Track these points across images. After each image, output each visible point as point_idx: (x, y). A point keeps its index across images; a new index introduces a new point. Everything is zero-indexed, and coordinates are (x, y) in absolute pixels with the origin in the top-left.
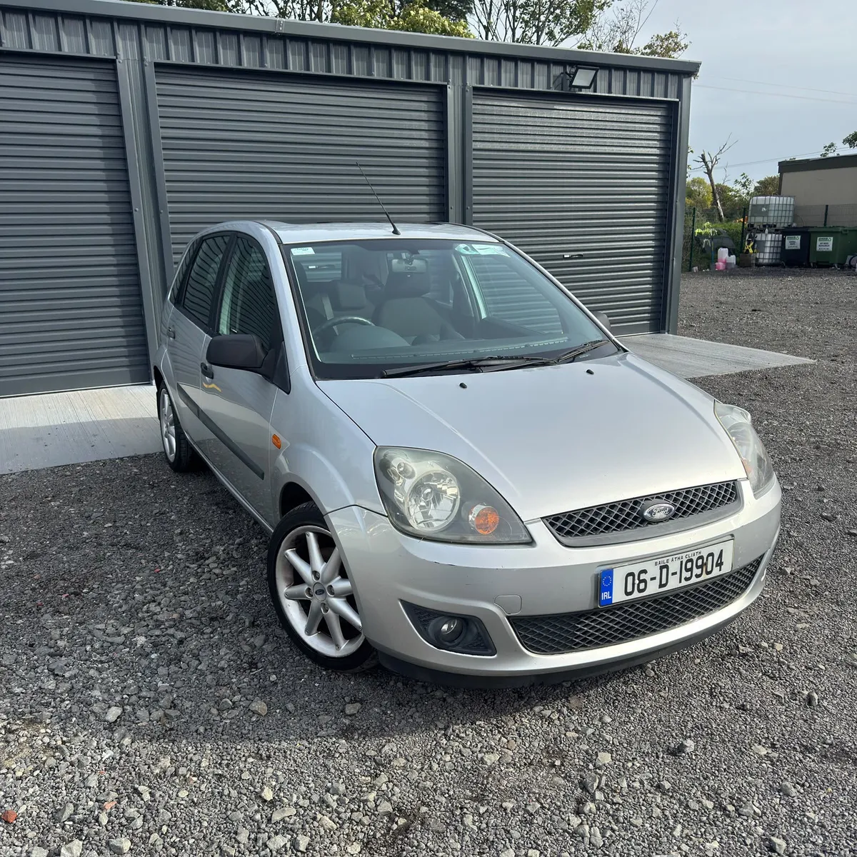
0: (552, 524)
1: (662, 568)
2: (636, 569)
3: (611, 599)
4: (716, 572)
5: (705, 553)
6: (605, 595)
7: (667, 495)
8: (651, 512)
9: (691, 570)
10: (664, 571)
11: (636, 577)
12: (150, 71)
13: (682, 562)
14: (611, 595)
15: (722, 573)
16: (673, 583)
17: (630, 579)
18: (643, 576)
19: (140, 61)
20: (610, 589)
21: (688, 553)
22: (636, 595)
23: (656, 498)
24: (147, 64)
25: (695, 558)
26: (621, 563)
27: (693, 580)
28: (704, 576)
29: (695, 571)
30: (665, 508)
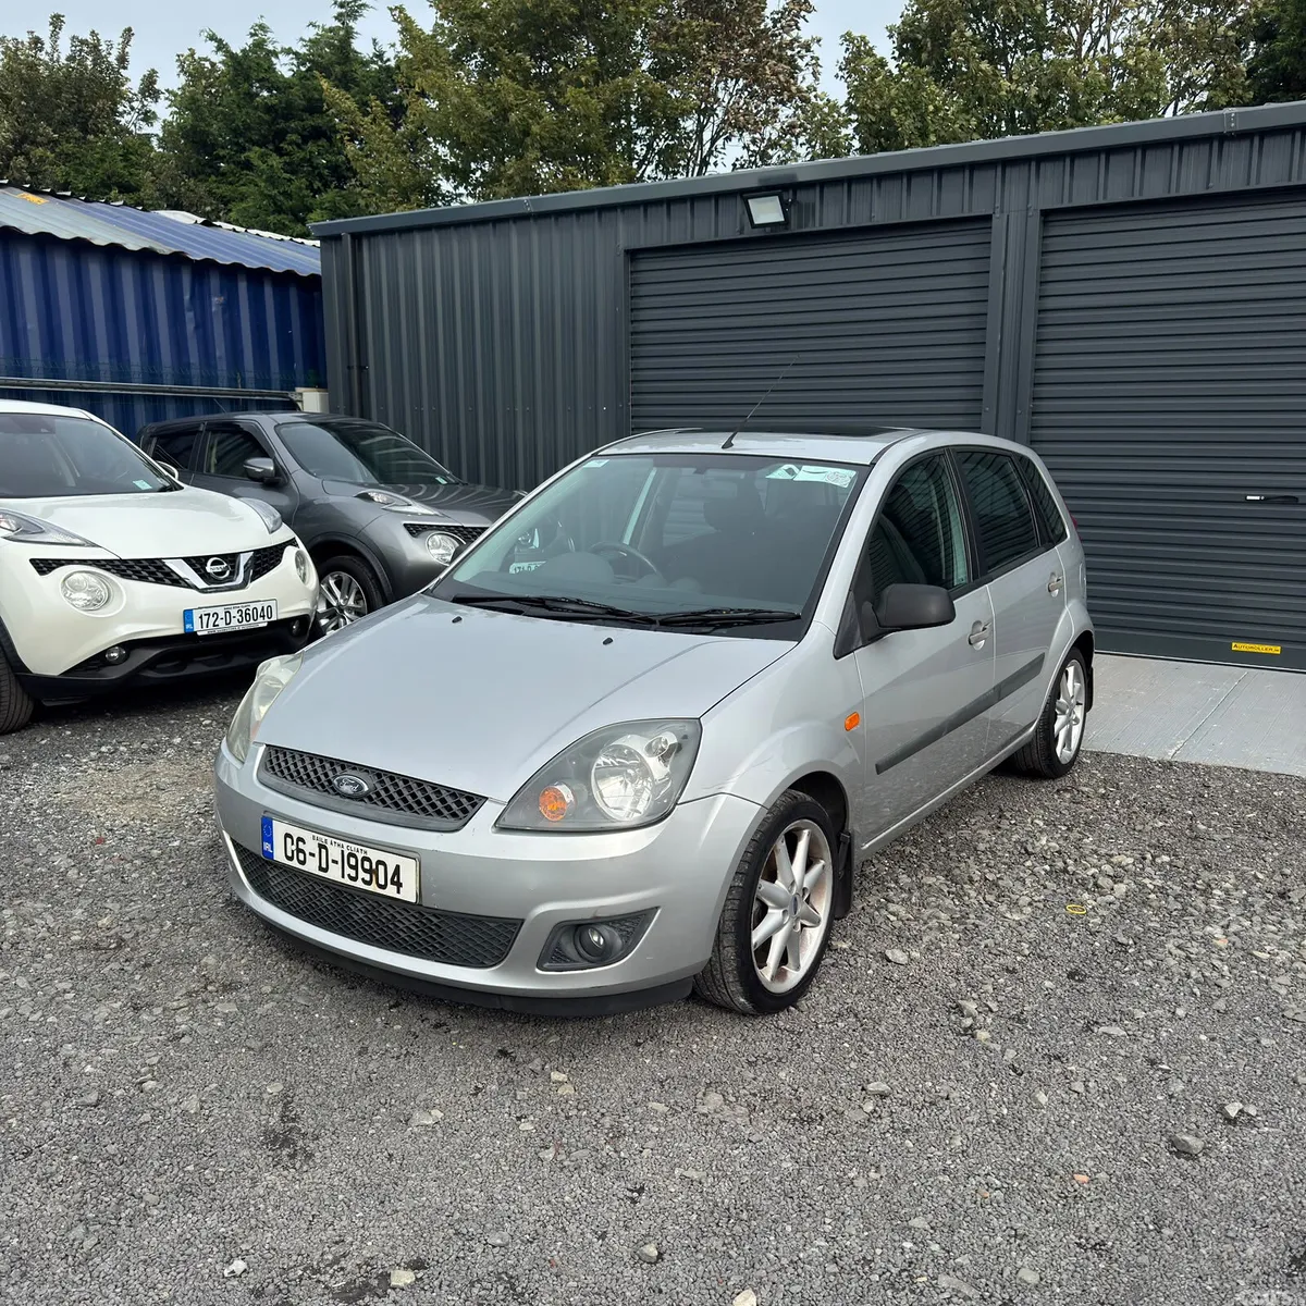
0: (269, 755)
1: (320, 847)
2: (296, 833)
3: (271, 854)
4: (391, 891)
5: (374, 856)
6: (269, 847)
7: (379, 774)
9: (356, 868)
10: (324, 853)
11: (296, 843)
13: (343, 853)
15: (398, 896)
16: (334, 874)
17: (289, 841)
18: (301, 846)
20: (271, 842)
21: (350, 844)
22: (295, 863)
23: (360, 769)
25: (360, 857)
26: (284, 818)
27: (359, 884)
28: (373, 888)
29: (362, 874)
30: (356, 783)
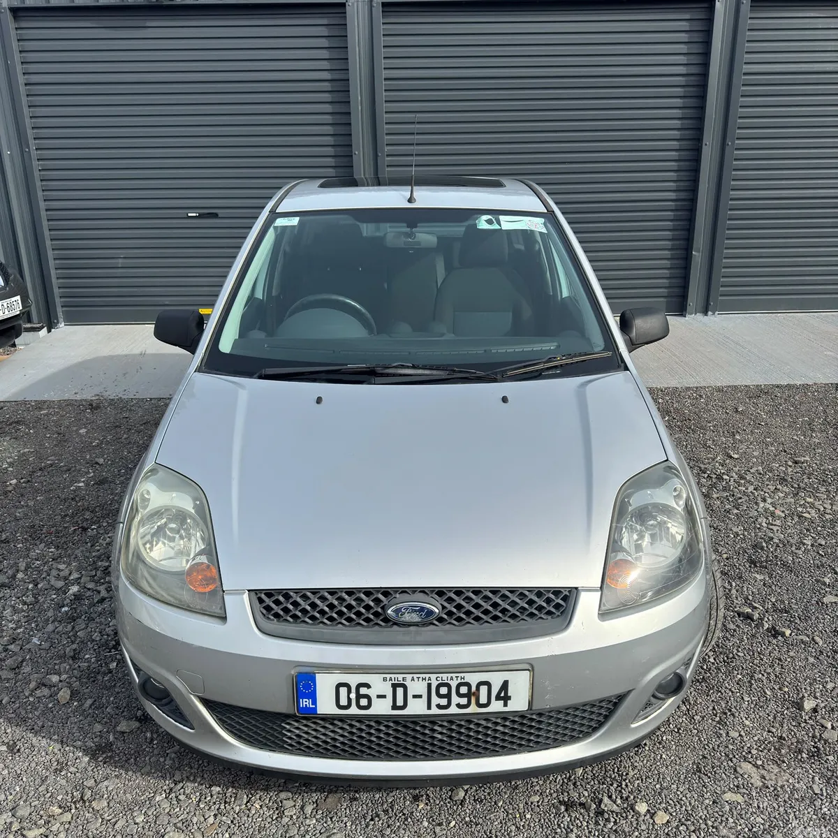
0: (261, 601)
1: (395, 686)
2: (353, 680)
3: (315, 709)
4: (497, 706)
5: (473, 679)
6: (306, 703)
7: (440, 592)
8: (397, 611)
9: (448, 696)
10: (400, 691)
11: (353, 690)
12: (378, 10)
13: (429, 686)
14: (314, 702)
15: (506, 709)
16: (416, 708)
17: (343, 691)
18: (363, 691)
19: (369, 3)
20: (313, 697)
21: (440, 675)
22: (354, 710)
23: (420, 592)
24: (375, 5)
25: (454, 684)
26: (328, 668)
27: (453, 710)
28: (473, 709)
29: (455, 699)
30: (422, 609)
